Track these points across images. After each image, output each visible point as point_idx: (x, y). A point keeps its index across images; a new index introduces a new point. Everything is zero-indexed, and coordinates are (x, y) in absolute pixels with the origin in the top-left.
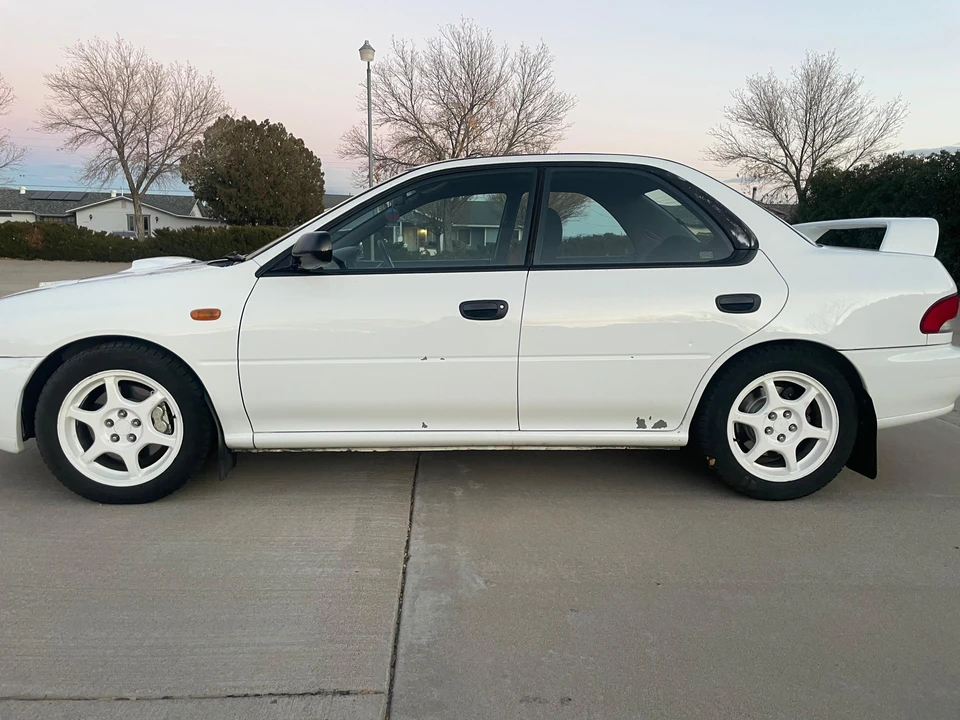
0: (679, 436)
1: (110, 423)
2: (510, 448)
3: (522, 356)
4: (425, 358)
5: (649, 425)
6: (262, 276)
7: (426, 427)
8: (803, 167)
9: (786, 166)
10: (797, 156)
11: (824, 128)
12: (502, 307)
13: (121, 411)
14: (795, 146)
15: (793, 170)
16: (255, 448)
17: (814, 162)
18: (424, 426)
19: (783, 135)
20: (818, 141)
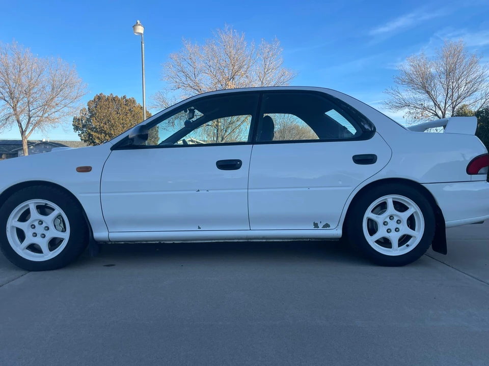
0: (336, 231)
1: (33, 227)
2: (246, 241)
3: (250, 189)
4: (199, 191)
5: (321, 226)
6: (114, 150)
7: (200, 228)
8: (447, 112)
9: (435, 112)
10: (442, 105)
11: (459, 87)
12: (239, 163)
13: (40, 221)
14: (440, 99)
15: (440, 113)
16: (110, 241)
17: (454, 108)
18: (199, 228)
19: (433, 92)
20: (456, 95)
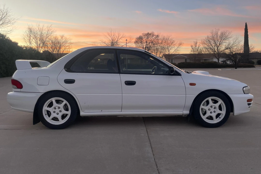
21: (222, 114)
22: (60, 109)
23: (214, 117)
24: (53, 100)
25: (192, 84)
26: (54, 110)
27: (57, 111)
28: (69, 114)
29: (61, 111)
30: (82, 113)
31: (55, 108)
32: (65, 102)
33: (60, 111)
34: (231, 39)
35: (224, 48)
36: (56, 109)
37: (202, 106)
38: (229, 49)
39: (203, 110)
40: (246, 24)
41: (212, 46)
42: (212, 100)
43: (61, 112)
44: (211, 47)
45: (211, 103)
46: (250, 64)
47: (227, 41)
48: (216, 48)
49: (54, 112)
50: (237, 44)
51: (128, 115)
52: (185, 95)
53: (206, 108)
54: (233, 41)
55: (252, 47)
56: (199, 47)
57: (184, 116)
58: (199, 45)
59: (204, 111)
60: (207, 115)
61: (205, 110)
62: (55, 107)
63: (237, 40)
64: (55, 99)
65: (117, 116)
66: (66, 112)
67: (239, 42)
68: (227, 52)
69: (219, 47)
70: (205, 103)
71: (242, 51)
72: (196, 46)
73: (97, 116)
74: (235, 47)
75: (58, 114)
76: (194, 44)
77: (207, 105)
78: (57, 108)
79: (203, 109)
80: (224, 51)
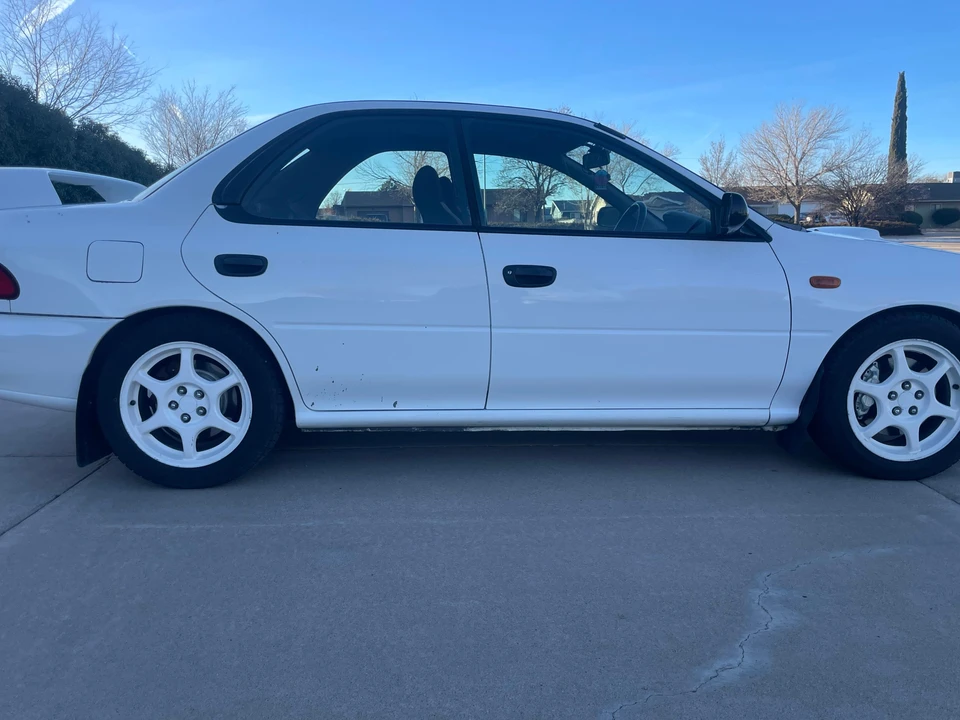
21: (951, 419)
22: (202, 403)
23: (912, 431)
24: (187, 350)
25: (819, 282)
26: (176, 397)
27: (189, 404)
28: (234, 437)
29: (202, 411)
30: (305, 417)
31: (182, 390)
32: (236, 377)
33: (202, 408)
34: (844, 135)
35: (820, 165)
36: (185, 392)
37: (857, 384)
38: (835, 171)
39: (861, 403)
40: (902, 77)
41: (779, 162)
42: (908, 354)
43: (204, 413)
44: (774, 162)
45: (903, 369)
46: (904, 223)
47: (831, 143)
48: (791, 166)
49: (174, 405)
50: (863, 152)
51: (515, 426)
52: (785, 331)
53: (878, 390)
54: (852, 141)
55: (916, 164)
56: (728, 164)
57: (771, 430)
58: (731, 154)
59: (868, 403)
60: (879, 425)
61: (873, 399)
62: (185, 384)
63: (867, 139)
64: (194, 350)
65: (466, 427)
66: (224, 424)
67: (873, 147)
68: (831, 179)
69: (801, 164)
70: (873, 369)
71: (880, 179)
72: (719, 161)
73: (370, 428)
74: (858, 165)
75: (186, 418)
76: (713, 150)
77: (882, 379)
78: (191, 390)
79: (863, 394)
80: (818, 177)
